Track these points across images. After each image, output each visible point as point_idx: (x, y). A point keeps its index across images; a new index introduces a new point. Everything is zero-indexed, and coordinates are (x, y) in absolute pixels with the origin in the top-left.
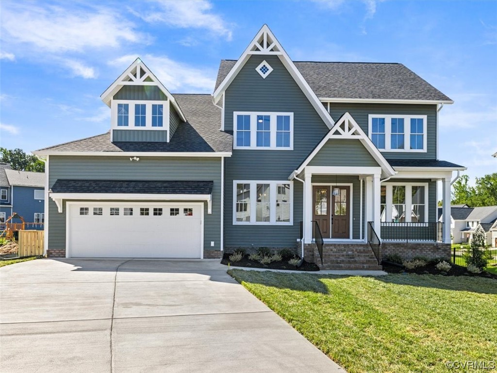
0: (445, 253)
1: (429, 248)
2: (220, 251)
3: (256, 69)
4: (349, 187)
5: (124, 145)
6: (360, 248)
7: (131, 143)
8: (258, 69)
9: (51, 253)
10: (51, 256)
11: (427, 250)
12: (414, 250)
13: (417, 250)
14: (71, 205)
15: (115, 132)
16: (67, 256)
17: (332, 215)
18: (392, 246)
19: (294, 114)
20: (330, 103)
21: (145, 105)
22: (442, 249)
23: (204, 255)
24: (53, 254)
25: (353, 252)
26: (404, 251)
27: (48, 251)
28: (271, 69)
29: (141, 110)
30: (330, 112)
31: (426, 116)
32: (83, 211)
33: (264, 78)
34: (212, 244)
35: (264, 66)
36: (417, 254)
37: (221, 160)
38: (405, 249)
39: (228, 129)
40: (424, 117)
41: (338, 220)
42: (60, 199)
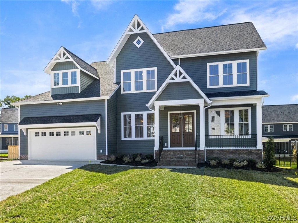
0: (257, 156)
1: (245, 153)
2: (105, 155)
3: (134, 43)
4: (194, 113)
5: (55, 97)
6: (190, 153)
7: (60, 95)
8: (135, 43)
9: (22, 158)
10: (22, 159)
11: (243, 154)
12: (233, 154)
13: (236, 154)
14: (31, 131)
15: (53, 89)
16: (29, 159)
17: (183, 132)
18: (218, 152)
19: (157, 68)
20: (180, 59)
21: (67, 72)
22: (255, 153)
23: (97, 158)
24: (23, 158)
25: (184, 156)
26: (227, 155)
27: (20, 156)
28: (142, 41)
29: (65, 75)
30: (180, 65)
31: (249, 60)
32: (37, 134)
33: (139, 47)
34: (101, 151)
35: (139, 40)
36: (236, 157)
37: (105, 101)
38: (227, 153)
39: (118, 81)
40: (247, 61)
41: (187, 135)
42: (25, 128)
